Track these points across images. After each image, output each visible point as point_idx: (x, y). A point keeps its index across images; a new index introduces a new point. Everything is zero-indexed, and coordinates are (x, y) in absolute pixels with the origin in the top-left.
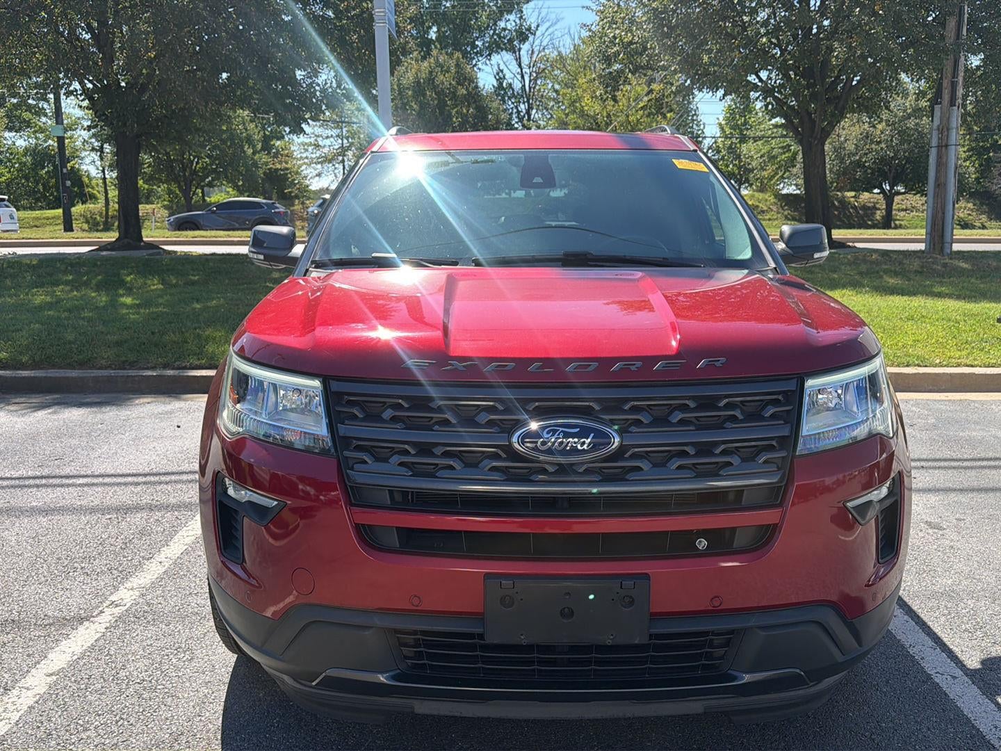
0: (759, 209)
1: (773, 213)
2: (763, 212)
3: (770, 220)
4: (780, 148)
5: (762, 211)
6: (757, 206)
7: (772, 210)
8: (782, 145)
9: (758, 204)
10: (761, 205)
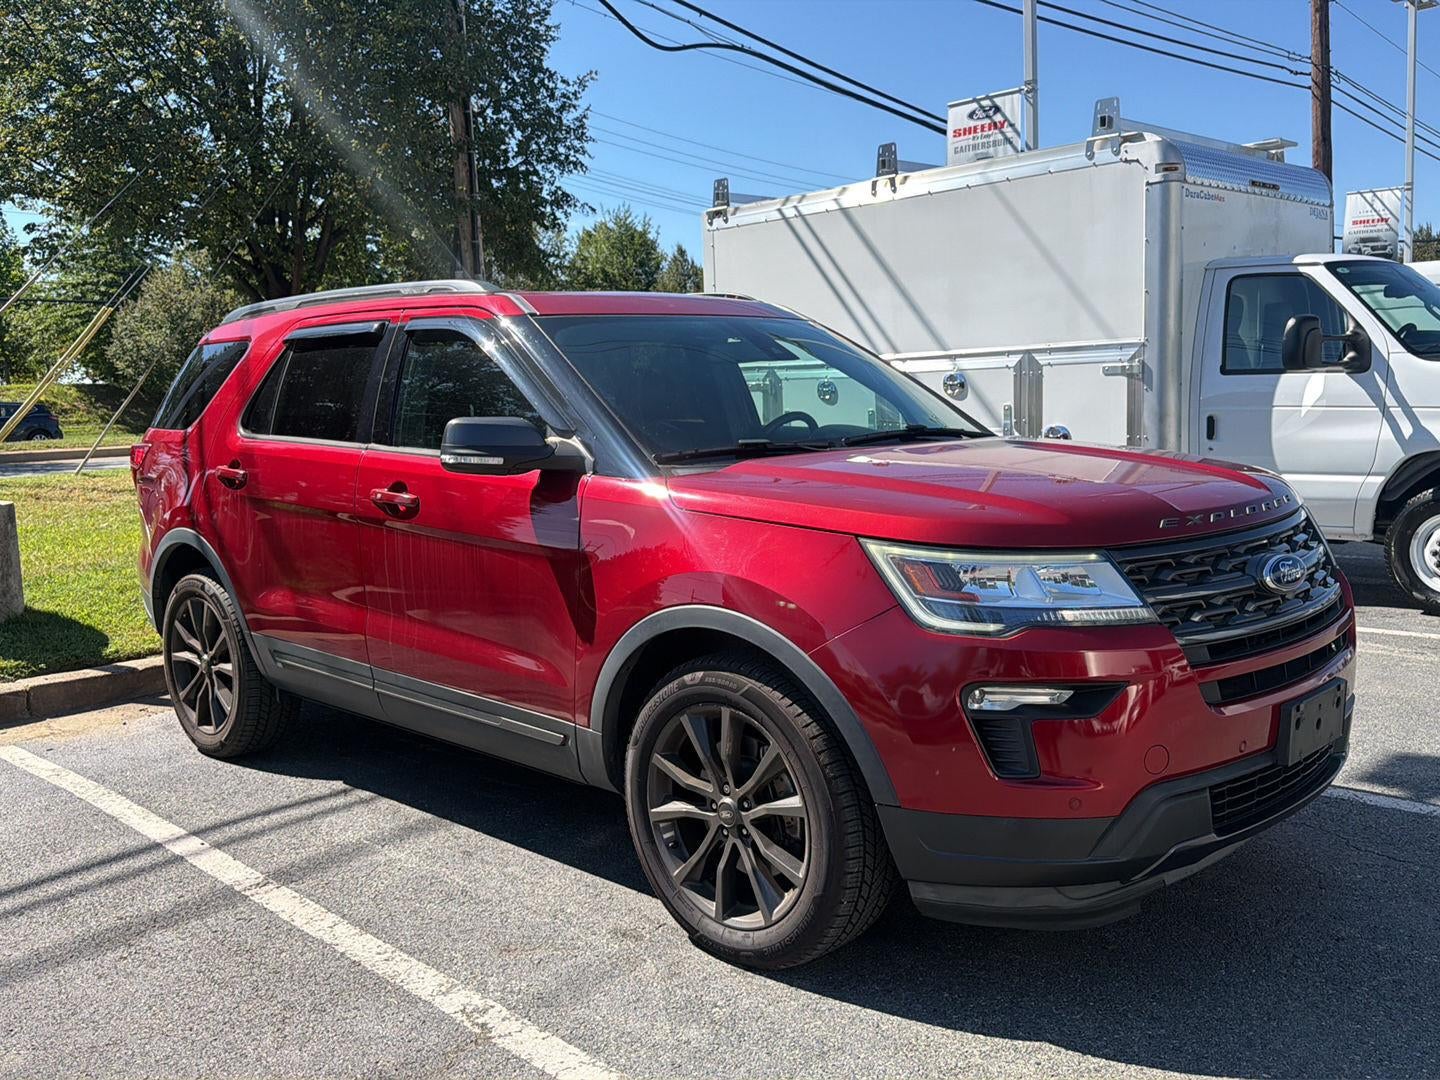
0: (58, 407)
1: (81, 413)
2: (65, 411)
3: (78, 423)
4: (76, 316)
5: (62, 411)
6: (55, 403)
7: (79, 409)
8: (77, 312)
9: (53, 400)
10: (59, 402)
